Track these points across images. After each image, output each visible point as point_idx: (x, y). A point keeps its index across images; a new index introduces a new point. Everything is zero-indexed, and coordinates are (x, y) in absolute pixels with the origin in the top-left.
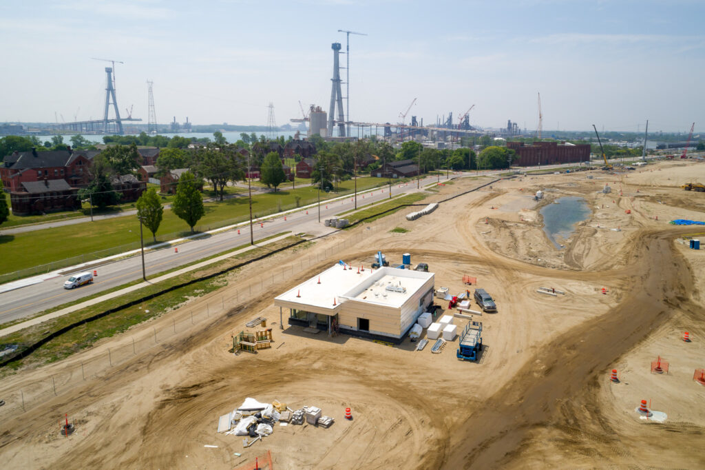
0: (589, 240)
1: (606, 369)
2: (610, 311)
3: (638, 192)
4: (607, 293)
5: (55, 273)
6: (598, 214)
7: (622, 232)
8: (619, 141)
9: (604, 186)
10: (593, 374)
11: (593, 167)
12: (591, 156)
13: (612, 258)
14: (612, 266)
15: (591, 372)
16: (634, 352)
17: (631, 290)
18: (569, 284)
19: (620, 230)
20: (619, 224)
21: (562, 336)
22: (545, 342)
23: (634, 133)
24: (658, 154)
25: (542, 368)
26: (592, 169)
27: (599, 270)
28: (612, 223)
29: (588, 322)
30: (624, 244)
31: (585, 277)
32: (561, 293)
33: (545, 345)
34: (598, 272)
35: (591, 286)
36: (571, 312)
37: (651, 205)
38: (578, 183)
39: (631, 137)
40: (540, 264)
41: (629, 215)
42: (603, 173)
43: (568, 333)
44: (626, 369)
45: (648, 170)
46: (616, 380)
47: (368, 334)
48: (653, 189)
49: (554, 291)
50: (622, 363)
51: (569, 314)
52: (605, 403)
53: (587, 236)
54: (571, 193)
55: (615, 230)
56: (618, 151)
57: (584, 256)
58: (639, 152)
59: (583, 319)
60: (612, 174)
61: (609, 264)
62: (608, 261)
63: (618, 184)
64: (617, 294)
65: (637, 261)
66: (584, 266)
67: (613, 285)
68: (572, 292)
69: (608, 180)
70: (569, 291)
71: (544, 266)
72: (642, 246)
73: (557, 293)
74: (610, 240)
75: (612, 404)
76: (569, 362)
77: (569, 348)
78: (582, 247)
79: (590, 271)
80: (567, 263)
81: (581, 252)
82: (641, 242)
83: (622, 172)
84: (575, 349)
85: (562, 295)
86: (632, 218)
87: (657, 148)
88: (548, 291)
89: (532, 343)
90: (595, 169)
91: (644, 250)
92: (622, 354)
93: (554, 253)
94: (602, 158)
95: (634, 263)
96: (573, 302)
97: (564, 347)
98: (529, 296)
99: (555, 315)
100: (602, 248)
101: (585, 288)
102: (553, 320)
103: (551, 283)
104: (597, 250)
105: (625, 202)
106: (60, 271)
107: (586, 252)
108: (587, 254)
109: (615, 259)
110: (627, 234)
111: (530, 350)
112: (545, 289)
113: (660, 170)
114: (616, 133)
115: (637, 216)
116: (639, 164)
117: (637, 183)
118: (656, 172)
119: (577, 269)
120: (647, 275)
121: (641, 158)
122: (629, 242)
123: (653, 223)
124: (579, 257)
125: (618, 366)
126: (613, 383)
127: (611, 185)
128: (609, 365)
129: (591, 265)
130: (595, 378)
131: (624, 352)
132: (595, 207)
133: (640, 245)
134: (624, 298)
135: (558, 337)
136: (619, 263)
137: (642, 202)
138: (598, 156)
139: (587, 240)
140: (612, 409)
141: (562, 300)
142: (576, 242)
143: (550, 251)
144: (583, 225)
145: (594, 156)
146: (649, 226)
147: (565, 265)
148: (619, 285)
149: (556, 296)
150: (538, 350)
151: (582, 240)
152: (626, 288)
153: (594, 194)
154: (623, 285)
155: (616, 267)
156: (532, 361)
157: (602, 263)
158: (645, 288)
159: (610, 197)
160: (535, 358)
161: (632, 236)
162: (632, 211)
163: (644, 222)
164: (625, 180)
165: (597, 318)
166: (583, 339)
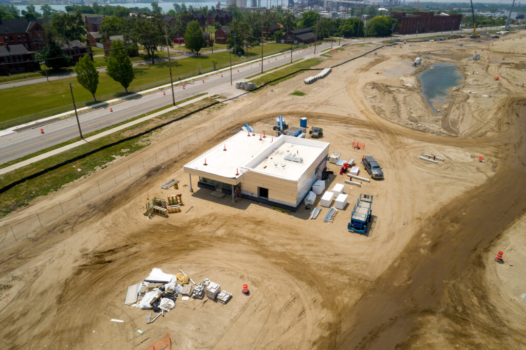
0: (463, 105)
1: (489, 246)
2: (487, 180)
3: (504, 59)
4: (483, 161)
5: (10, 130)
6: (470, 80)
7: (492, 99)
8: (483, 12)
9: (473, 52)
10: (478, 252)
11: (463, 35)
12: (461, 25)
13: (485, 125)
14: (486, 132)
15: (475, 249)
16: (515, 228)
17: (505, 159)
18: (448, 150)
19: (491, 97)
20: (489, 90)
21: (445, 207)
22: (430, 214)
23: (496, 4)
24: (518, 24)
25: (428, 244)
26: (461, 37)
27: (474, 136)
28: (482, 89)
29: (468, 192)
30: (495, 111)
31: (462, 143)
32: (441, 160)
33: (430, 217)
34: (474, 138)
35: (467, 153)
36: (453, 180)
37: (516, 72)
38: (450, 51)
39: (494, 8)
40: (421, 129)
41: (497, 81)
42: (471, 41)
43: (450, 204)
44: (509, 248)
45: (510, 38)
46: (500, 261)
47: (267, 200)
48: (516, 56)
49: (434, 158)
50: (504, 240)
51: (450, 183)
52: (491, 287)
53: (461, 101)
54: (445, 59)
55: (486, 96)
56: (485, 21)
57: (459, 122)
58: (502, 22)
59: (463, 189)
60: (479, 42)
61: (483, 131)
62: (481, 128)
63: (485, 52)
64: (492, 162)
65: (509, 128)
66: (461, 132)
67: (488, 152)
68: (450, 159)
69: (476, 48)
70: (448, 157)
71: (424, 131)
72: (512, 113)
73: (437, 159)
74: (482, 106)
75: (498, 289)
76: (453, 238)
77: (452, 221)
78: (457, 112)
79: (466, 138)
80: (445, 129)
81: (456, 118)
82: (511, 108)
83: (488, 40)
84: (457, 222)
85: (441, 162)
86: (500, 84)
87: (517, 18)
88: (429, 157)
89: (417, 215)
90: (463, 37)
91: (514, 117)
92: (504, 229)
93: (432, 118)
94: (470, 27)
95: (507, 130)
96: (452, 170)
97: (447, 220)
98: (412, 162)
99: (437, 184)
100: (475, 114)
101: (462, 155)
102: (436, 190)
103: (432, 149)
104: (471, 116)
105: (493, 68)
106: (15, 128)
107: (461, 117)
108: (462, 119)
109: (488, 126)
110: (497, 100)
111: (416, 221)
112: (426, 156)
113: (520, 38)
114: (481, 4)
115: (504, 82)
116: (502, 32)
117: (502, 51)
118: (517, 40)
119: (454, 135)
120: (520, 144)
121: (504, 27)
122: (499, 109)
123: (520, 90)
124: (455, 123)
125: (500, 243)
126: (497, 264)
127: (479, 52)
128: (491, 242)
129: (467, 131)
130: (480, 257)
131: (505, 228)
132: (467, 73)
133: (510, 112)
134: (499, 166)
135: (441, 209)
136: (493, 130)
137: (508, 69)
138: (466, 25)
139: (461, 106)
140: (499, 295)
141: (443, 167)
142: (452, 107)
143: (429, 116)
144: (457, 90)
145: (464, 25)
146: (516, 93)
147: (442, 130)
148: (494, 153)
149: (437, 163)
150: (423, 222)
151: (457, 105)
152: (500, 156)
153: (464, 61)
154: (497, 153)
155: (489, 134)
156: (417, 236)
157: (477, 129)
158: (519, 157)
159: (478, 63)
160: (421, 231)
161: (502, 102)
162: (500, 78)
163: (511, 88)
164: (491, 48)
165: (477, 188)
166: (465, 212)
